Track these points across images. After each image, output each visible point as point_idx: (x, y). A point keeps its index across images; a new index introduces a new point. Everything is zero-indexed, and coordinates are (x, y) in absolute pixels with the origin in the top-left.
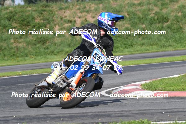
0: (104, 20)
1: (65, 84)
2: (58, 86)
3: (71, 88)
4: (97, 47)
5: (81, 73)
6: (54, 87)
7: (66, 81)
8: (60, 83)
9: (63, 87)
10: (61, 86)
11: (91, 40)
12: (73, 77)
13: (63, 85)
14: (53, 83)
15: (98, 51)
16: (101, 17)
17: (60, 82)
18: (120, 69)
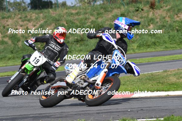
0: (121, 24)
1: (86, 84)
2: (78, 86)
3: (97, 86)
5: (105, 72)
6: (74, 86)
7: (87, 80)
8: (81, 83)
9: (84, 87)
10: (81, 86)
11: (112, 41)
12: (94, 77)
13: (84, 85)
14: (73, 83)
15: (118, 53)
16: (118, 21)
17: (81, 82)
18: (138, 70)
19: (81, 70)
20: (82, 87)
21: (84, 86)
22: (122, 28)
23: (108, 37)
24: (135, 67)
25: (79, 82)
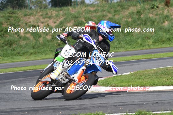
1: (67, 80)
2: (60, 82)
3: (74, 82)
4: (96, 48)
5: (82, 69)
6: (57, 82)
7: (68, 77)
8: (63, 79)
10: (63, 82)
11: (91, 42)
12: (75, 75)
14: (56, 79)
15: (97, 52)
17: (63, 78)
18: (116, 69)
19: (64, 68)
21: (65, 82)
23: (88, 38)
24: (113, 65)
25: (61, 78)
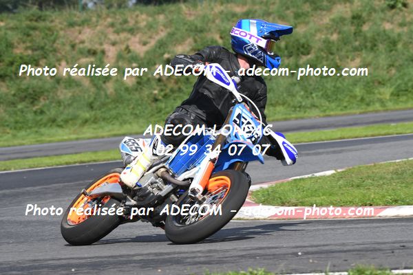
0: (249, 36)
1: (168, 188)
2: (150, 193)
4: (240, 100)
5: (211, 160)
6: (140, 194)
7: (172, 179)
8: (156, 185)
9: (163, 195)
10: (156, 192)
11: (228, 84)
12: (188, 172)
13: (164, 191)
14: (137, 185)
15: (244, 110)
16: (241, 30)
17: (156, 183)
18: (292, 151)
19: (156, 155)
20: (160, 196)
21: (163, 193)
22: (253, 45)
24: (284, 143)
25: (152, 184)
